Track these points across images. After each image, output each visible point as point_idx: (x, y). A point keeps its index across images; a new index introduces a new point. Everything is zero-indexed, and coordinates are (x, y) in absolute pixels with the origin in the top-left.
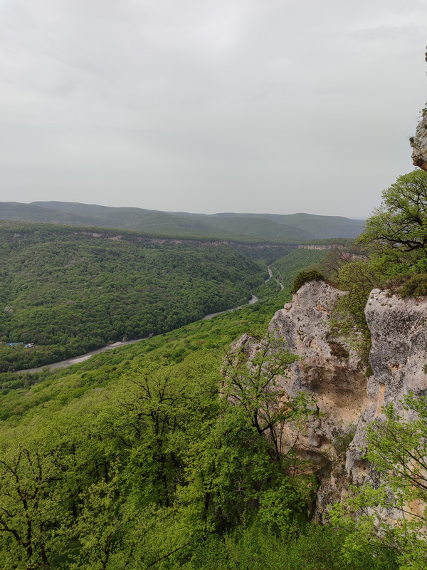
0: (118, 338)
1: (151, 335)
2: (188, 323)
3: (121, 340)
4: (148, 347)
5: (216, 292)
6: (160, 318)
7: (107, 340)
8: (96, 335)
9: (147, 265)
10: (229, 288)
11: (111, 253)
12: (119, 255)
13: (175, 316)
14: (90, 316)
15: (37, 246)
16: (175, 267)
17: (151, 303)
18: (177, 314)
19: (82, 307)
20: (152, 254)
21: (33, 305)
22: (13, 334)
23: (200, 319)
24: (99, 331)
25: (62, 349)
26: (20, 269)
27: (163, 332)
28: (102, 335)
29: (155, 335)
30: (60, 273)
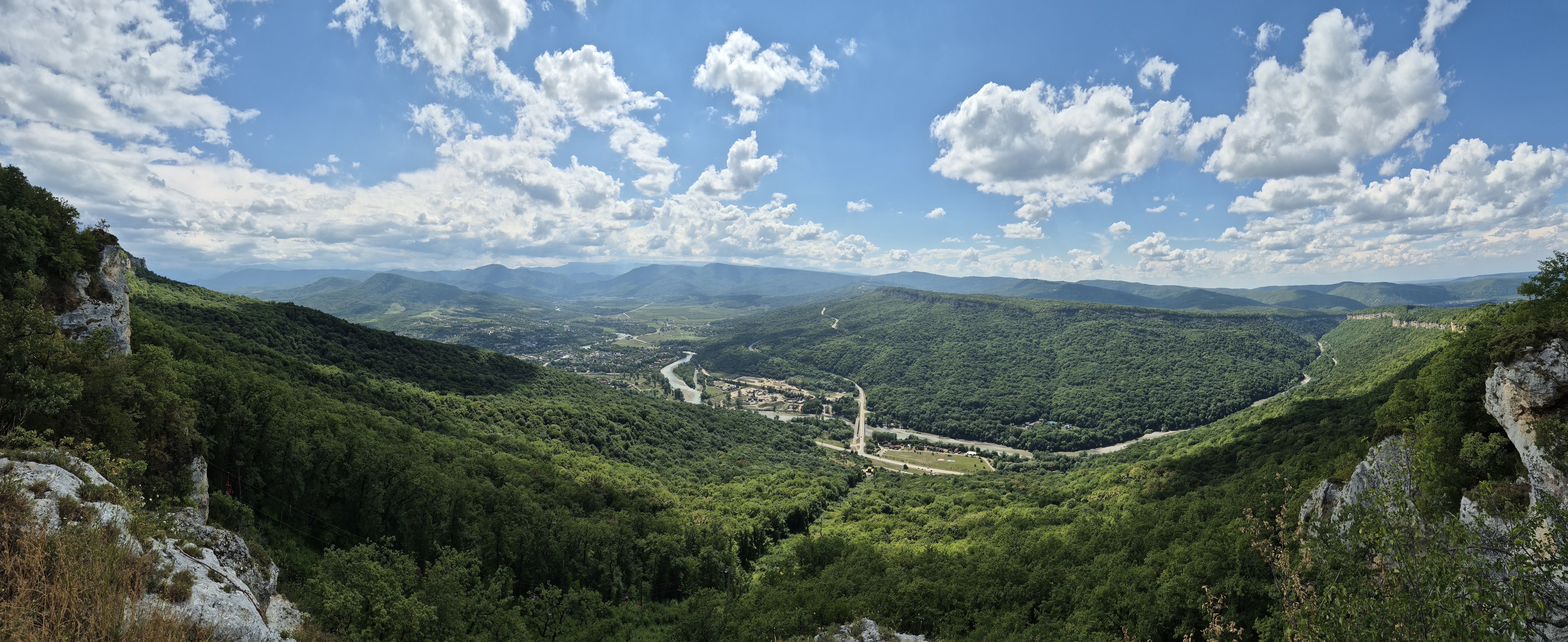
0: (1156, 427)
1: (1193, 425)
2: (1234, 412)
3: (1160, 431)
4: (1190, 440)
5: (1264, 374)
6: (1202, 406)
7: (1144, 428)
8: (1133, 422)
9: (1187, 346)
10: (1277, 368)
11: (1152, 333)
12: (1159, 336)
13: (1219, 404)
14: (1129, 400)
15: (1081, 324)
16: (1217, 348)
17: (1192, 389)
18: (1220, 401)
19: (1120, 390)
20: (1192, 335)
21: (1074, 385)
22: (1054, 412)
23: (1248, 406)
24: (1136, 418)
25: (1099, 434)
26: (1064, 346)
27: (1206, 422)
28: (1139, 422)
29: (1196, 426)
30: (1101, 354)
